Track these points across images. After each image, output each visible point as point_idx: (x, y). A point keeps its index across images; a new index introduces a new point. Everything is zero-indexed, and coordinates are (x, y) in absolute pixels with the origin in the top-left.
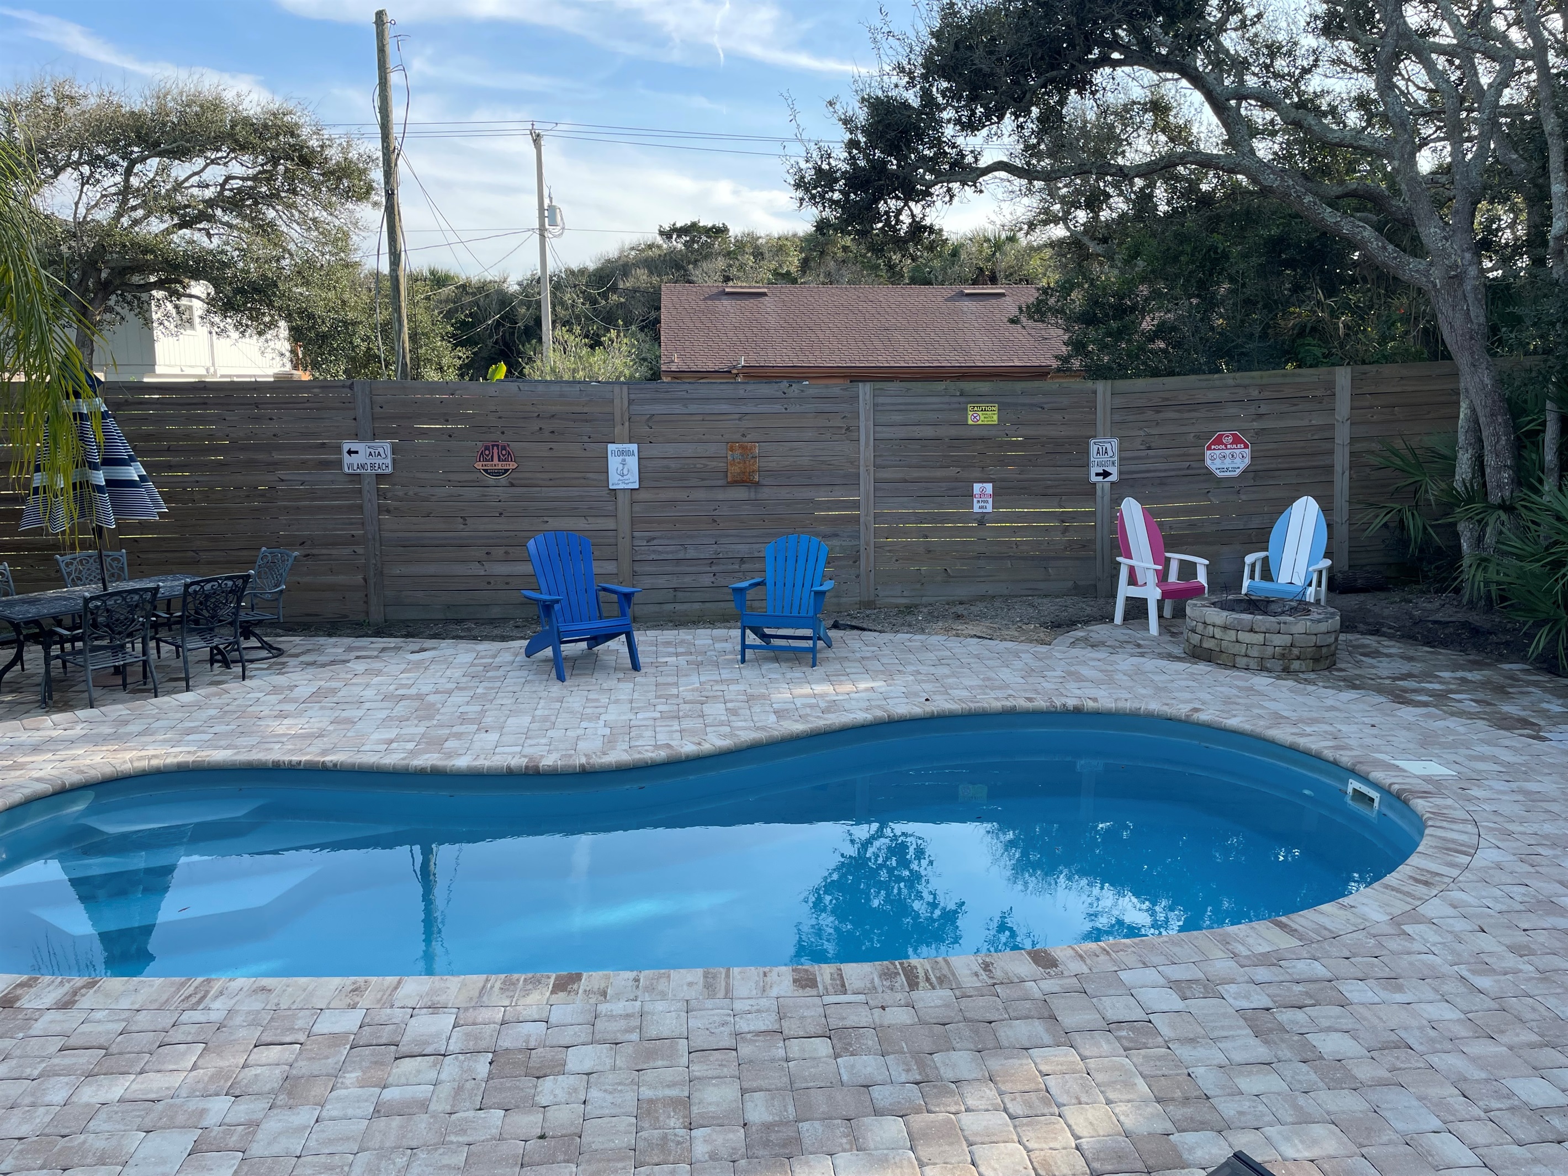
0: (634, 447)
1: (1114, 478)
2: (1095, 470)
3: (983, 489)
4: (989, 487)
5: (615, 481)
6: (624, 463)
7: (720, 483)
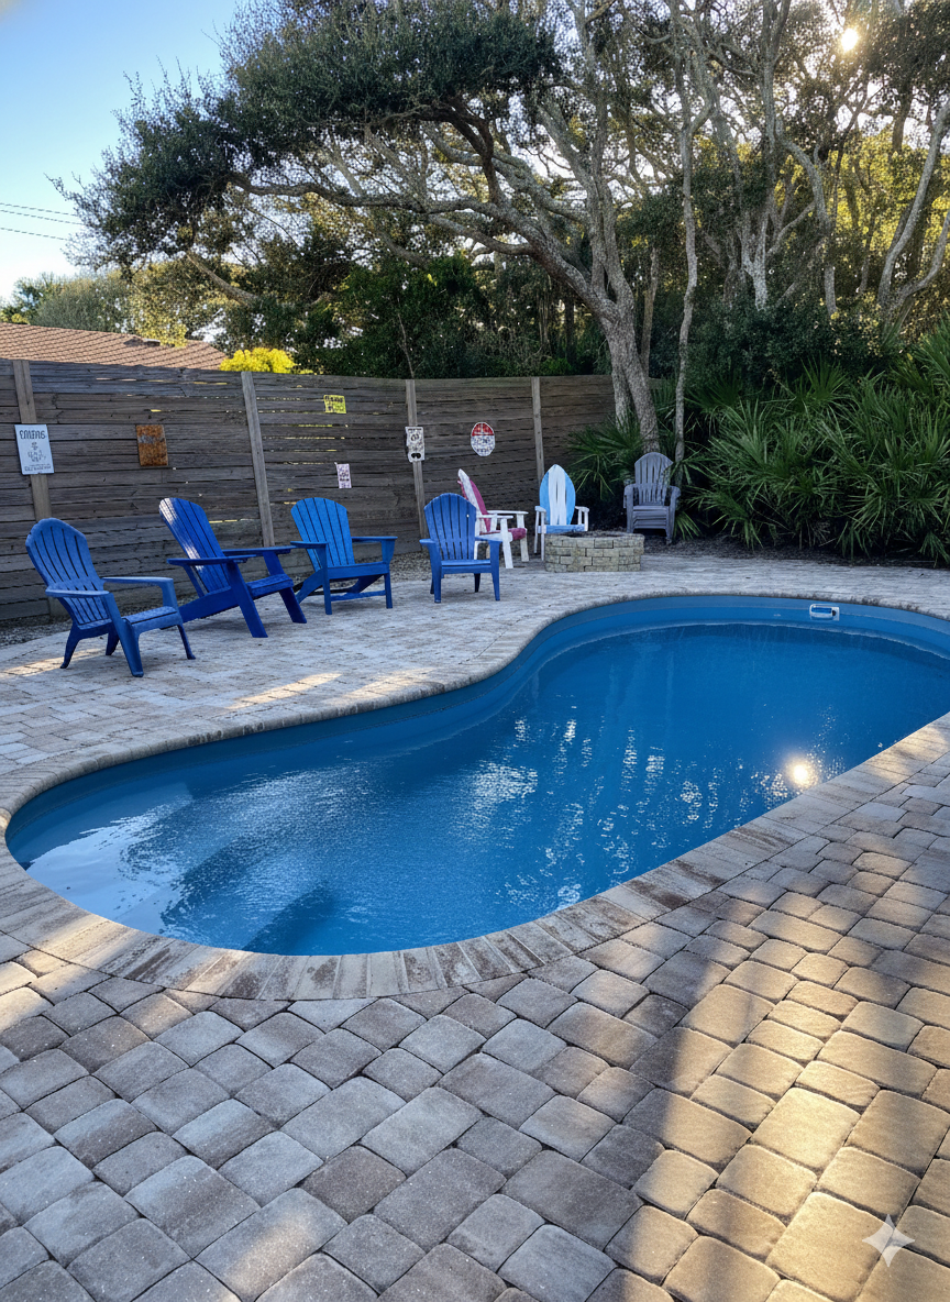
0: (43, 428)
1: (423, 458)
2: (411, 452)
3: (343, 468)
4: (346, 467)
5: (27, 465)
6: (35, 446)
7: (136, 466)
